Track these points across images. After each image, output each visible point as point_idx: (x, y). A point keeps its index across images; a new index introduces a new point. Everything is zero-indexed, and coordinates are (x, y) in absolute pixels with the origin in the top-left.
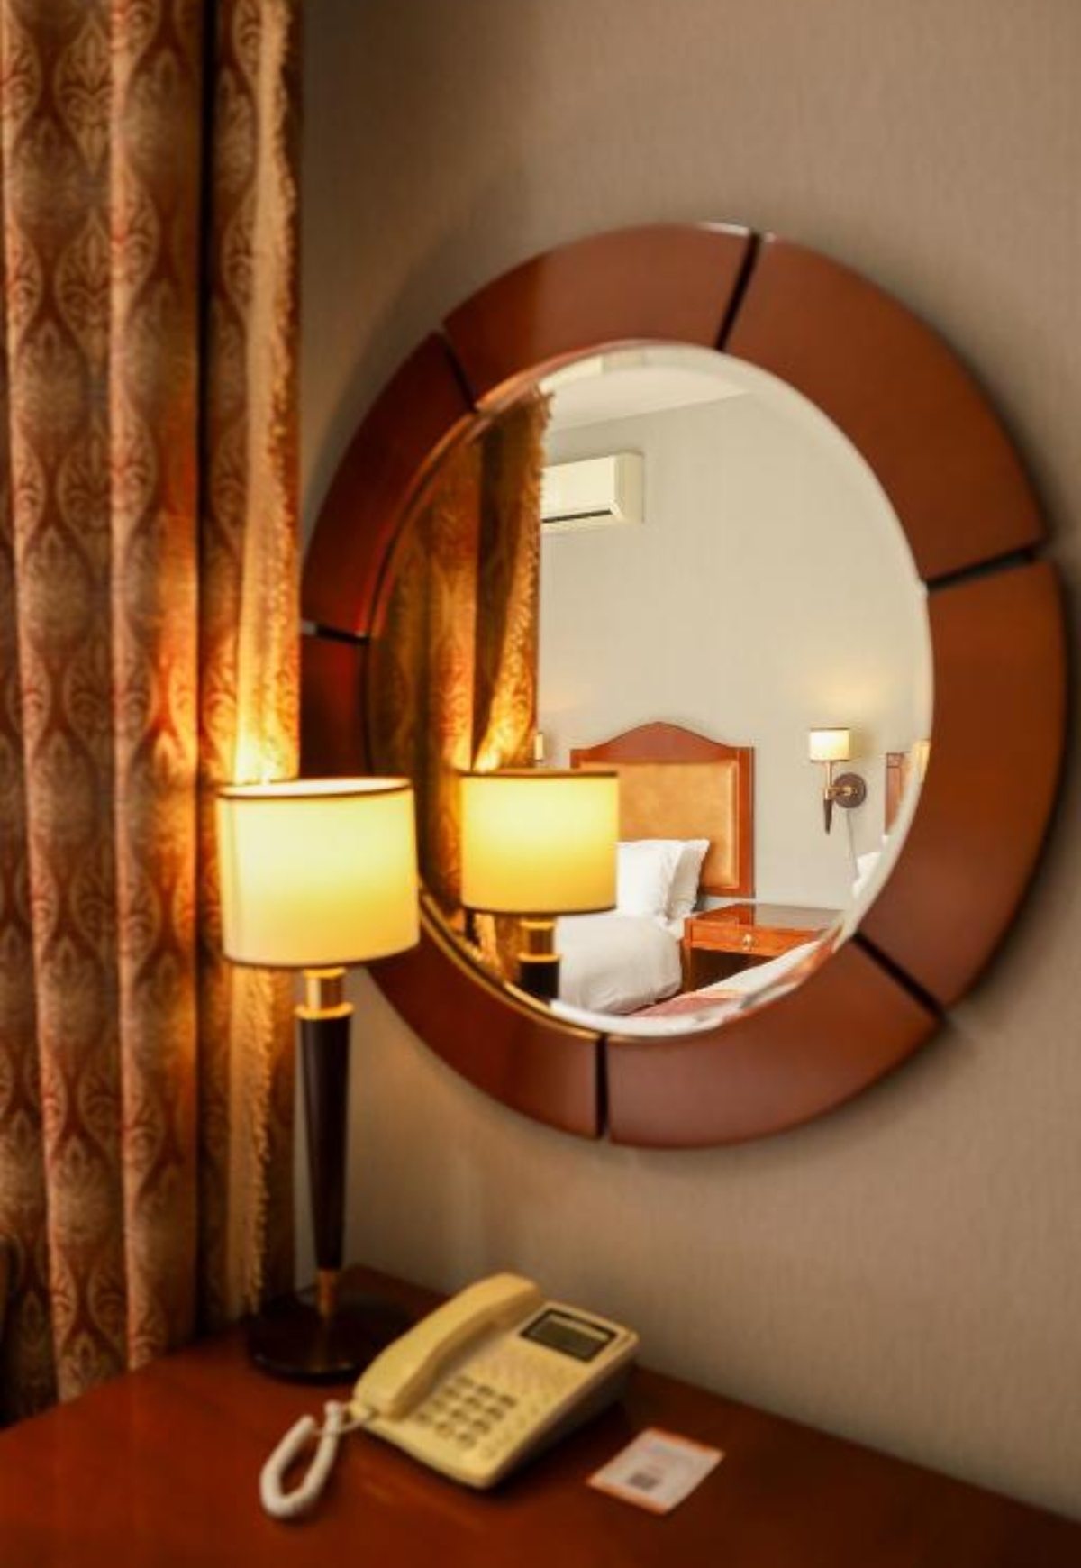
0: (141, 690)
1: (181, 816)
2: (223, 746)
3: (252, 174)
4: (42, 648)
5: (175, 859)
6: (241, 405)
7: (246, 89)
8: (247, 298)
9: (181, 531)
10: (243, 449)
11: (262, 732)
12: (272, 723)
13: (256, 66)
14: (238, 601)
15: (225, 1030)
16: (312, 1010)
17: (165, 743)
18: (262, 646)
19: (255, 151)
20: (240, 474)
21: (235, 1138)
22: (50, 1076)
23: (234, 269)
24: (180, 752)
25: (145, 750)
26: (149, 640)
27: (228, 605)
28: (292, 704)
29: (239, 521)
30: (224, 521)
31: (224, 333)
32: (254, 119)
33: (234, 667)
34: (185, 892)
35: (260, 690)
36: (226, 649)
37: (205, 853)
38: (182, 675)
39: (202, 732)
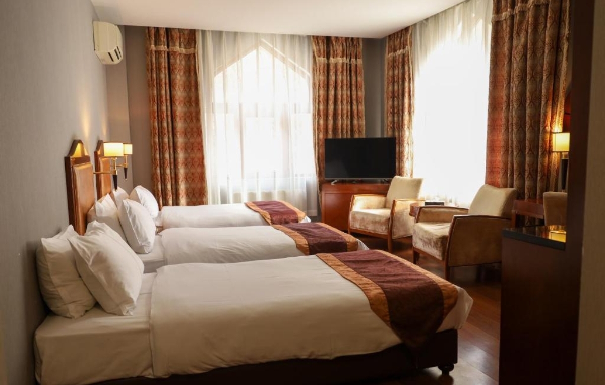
0: (544, 121)
1: (548, 136)
2: (553, 128)
3: (562, 60)
4: (529, 117)
5: (547, 141)
6: (559, 87)
7: (562, 51)
8: (560, 75)
9: (550, 103)
10: (558, 93)
11: (558, 127)
12: (560, 126)
13: (563, 48)
14: (557, 111)
15: (551, 162)
16: (563, 158)
17: (547, 127)
18: (559, 116)
19: (563, 59)
20: (558, 96)
21: (551, 175)
22: (527, 168)
23: (559, 72)
24: (548, 128)
25: (544, 128)
26: (545, 116)
27: (555, 111)
28: (562, 123)
29: (557, 101)
30: (555, 101)
31: (557, 80)
32: (563, 54)
33: (556, 118)
34: (548, 145)
35: (559, 121)
36: (555, 117)
37: (550, 140)
38: (549, 119)
39: (551, 126)
